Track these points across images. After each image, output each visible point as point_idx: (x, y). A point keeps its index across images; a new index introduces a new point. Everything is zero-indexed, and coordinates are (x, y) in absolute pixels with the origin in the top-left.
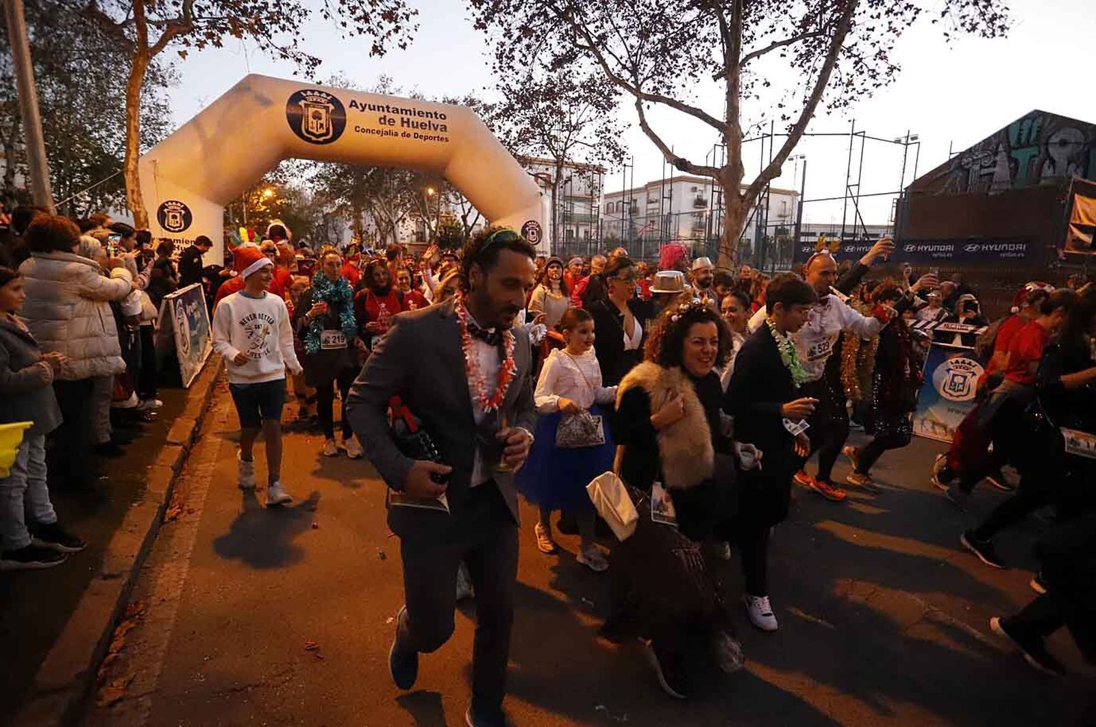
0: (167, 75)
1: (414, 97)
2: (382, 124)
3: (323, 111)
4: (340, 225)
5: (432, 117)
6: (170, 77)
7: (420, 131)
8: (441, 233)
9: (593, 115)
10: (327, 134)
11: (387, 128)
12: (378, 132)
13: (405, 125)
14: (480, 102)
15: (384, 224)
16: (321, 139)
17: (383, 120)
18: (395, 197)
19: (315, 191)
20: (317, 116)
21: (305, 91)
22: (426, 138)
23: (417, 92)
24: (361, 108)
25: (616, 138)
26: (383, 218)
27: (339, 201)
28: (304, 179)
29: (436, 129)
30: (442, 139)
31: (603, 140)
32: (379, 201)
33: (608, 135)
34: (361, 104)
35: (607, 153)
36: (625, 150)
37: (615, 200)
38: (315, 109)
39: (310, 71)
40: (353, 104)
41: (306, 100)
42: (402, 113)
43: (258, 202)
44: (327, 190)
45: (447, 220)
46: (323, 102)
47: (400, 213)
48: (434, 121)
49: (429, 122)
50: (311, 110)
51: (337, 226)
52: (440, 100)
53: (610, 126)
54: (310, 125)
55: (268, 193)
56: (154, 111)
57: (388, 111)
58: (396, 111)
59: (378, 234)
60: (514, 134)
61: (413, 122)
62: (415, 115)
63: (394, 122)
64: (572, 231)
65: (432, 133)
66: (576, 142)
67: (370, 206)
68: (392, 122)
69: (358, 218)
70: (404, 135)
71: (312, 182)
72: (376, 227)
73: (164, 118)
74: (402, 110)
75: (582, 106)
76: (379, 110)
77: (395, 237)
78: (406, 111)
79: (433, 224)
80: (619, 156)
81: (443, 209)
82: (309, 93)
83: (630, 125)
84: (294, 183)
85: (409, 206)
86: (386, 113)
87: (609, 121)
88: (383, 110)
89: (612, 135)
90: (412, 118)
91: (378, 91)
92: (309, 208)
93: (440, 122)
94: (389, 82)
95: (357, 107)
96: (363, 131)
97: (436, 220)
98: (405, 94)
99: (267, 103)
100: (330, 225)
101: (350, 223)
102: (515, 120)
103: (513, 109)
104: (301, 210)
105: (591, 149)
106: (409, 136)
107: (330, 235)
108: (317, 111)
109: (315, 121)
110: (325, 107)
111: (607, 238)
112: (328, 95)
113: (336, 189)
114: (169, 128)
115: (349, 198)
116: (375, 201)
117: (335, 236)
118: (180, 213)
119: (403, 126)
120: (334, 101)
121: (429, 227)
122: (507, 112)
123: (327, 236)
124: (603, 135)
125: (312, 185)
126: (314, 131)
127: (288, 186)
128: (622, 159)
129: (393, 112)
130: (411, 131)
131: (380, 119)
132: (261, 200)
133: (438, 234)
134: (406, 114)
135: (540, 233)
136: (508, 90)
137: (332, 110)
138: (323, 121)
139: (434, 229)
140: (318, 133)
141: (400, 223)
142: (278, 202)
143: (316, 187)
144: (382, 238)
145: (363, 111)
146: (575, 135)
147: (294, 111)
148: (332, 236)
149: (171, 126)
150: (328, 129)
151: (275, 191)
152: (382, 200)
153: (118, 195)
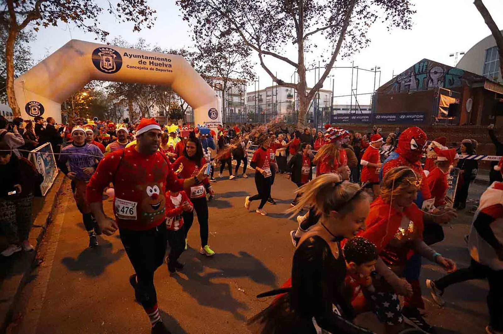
0: (29, 35)
1: (156, 49)
2: (140, 64)
3: (111, 58)
4: (122, 108)
5: (164, 61)
6: (30, 37)
7: (159, 67)
8: (171, 112)
9: (240, 59)
10: (113, 68)
11: (142, 66)
12: (138, 68)
13: (152, 64)
14: (188, 51)
15: (143, 108)
16: (110, 71)
17: (140, 62)
18: (149, 95)
19: (108, 93)
20: (108, 60)
21: (101, 48)
22: (162, 70)
23: (158, 46)
24: (129, 57)
25: (250, 69)
26: (143, 105)
27: (121, 97)
28: (103, 87)
29: (166, 66)
30: (169, 71)
31: (245, 70)
32: (141, 98)
33: (247, 68)
34: (129, 55)
35: (247, 76)
36: (255, 74)
37: (252, 95)
38: (106, 57)
39: (103, 38)
40: (125, 54)
41: (102, 52)
42: (150, 59)
43: (80, 98)
44: (115, 92)
45: (174, 106)
46: (110, 53)
47: (151, 103)
48: (165, 62)
49: (163, 63)
50: (104, 57)
51: (120, 109)
52: (169, 51)
53: (247, 64)
54: (104, 64)
55: (85, 94)
56: (22, 53)
57: (143, 58)
58: (147, 58)
59: (141, 113)
60: (204, 68)
61: (155, 63)
62: (156, 60)
63: (146, 63)
64: (233, 110)
65: (164, 68)
66: (232, 71)
67: (137, 99)
68: (145, 63)
69: (131, 106)
70: (151, 69)
71: (107, 89)
72: (140, 110)
73: (28, 57)
74: (149, 57)
75: (235, 55)
76: (138, 57)
77: (149, 114)
78: (152, 58)
79: (167, 108)
80: (252, 77)
81: (172, 101)
82: (103, 49)
83: (257, 63)
84: (98, 89)
85: (155, 99)
86: (142, 59)
87: (247, 62)
88: (140, 58)
89: (248, 67)
90: (155, 61)
91: (138, 46)
92: (106, 100)
93: (168, 63)
94: (144, 41)
95: (128, 56)
96: (131, 67)
97: (168, 106)
98: (152, 48)
99: (82, 54)
100: (117, 109)
101: (127, 108)
102: (204, 61)
103: (203, 56)
104: (102, 101)
105: (240, 74)
106: (153, 69)
107: (117, 114)
108: (108, 58)
109: (107, 62)
110: (111, 56)
111: (249, 113)
112: (113, 50)
113: (119, 92)
114: (30, 62)
115: (126, 96)
116: (138, 97)
117: (120, 114)
118: (38, 107)
119: (150, 65)
120: (116, 53)
121: (165, 110)
122: (200, 57)
123: (116, 114)
124: (245, 68)
125: (107, 90)
126: (106, 67)
127: (95, 90)
128: (253, 79)
129: (145, 58)
130: (154, 67)
131: (139, 61)
132: (81, 97)
133: (170, 113)
134: (152, 59)
135: (217, 114)
136: (200, 48)
137: (115, 57)
138: (111, 62)
139: (168, 111)
140: (108, 68)
141: (151, 108)
142: (90, 98)
143: (109, 91)
144: (143, 115)
145: (130, 58)
146: (232, 68)
147: (96, 57)
148: (118, 114)
149: (32, 61)
150: (113, 67)
151: (88, 93)
152: (142, 97)
153: (4, 95)
